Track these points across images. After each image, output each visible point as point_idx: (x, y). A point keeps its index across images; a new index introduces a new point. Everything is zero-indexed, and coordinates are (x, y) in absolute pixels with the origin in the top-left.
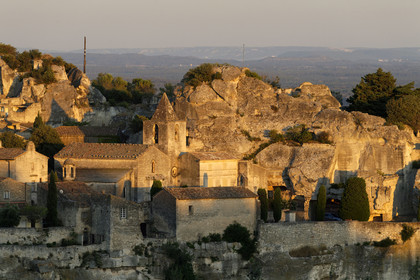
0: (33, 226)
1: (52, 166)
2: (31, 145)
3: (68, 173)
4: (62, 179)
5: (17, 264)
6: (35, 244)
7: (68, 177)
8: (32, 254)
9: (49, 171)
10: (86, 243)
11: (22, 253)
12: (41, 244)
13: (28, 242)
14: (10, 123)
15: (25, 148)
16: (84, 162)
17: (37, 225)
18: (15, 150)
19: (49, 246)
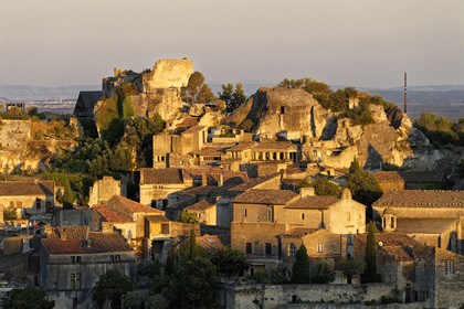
0: (349, 282)
1: (370, 215)
2: (347, 193)
3: (389, 223)
4: (381, 229)
6: (351, 302)
7: (388, 228)
9: (367, 222)
10: (408, 301)
12: (358, 302)
13: (344, 300)
14: (323, 169)
15: (340, 197)
16: (405, 211)
17: (354, 281)
18: (329, 199)
19: (367, 304)
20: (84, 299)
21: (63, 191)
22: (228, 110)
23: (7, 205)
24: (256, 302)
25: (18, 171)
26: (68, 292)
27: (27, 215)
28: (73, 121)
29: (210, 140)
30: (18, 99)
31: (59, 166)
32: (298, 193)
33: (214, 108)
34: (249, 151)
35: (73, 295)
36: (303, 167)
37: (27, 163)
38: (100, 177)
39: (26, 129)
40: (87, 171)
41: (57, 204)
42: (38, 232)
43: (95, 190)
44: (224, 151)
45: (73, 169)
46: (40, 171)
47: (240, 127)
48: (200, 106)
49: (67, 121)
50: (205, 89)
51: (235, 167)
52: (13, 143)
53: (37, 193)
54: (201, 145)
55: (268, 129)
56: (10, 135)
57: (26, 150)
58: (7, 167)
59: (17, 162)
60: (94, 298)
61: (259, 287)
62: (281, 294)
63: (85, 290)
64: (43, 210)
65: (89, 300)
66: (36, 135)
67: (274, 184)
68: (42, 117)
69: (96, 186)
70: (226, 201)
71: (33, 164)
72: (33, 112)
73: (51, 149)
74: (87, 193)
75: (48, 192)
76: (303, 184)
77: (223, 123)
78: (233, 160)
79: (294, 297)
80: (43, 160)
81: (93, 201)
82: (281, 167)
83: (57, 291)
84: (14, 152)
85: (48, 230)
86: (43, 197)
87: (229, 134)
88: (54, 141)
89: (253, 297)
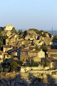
0: (42, 66)
1: (46, 54)
2: (41, 50)
4: (48, 56)
5: (39, 74)
6: (42, 70)
7: (49, 56)
8: (42, 72)
10: (52, 70)
11: (40, 72)
12: (43, 70)
14: (37, 45)
16: (52, 53)
18: (38, 51)
19: (45, 70)
22: (19, 34)
24: (25, 70)
29: (16, 40)
32: (32, 50)
33: (17, 34)
34: (23, 42)
36: (33, 45)
44: (19, 42)
47: (22, 37)
48: (14, 34)
50: (15, 30)
51: (21, 45)
54: (14, 41)
55: (27, 38)
61: (25, 67)
62: (29, 68)
67: (28, 48)
70: (19, 51)
76: (33, 48)
77: (19, 37)
78: (20, 44)
79: (32, 69)
82: (29, 45)
87: (20, 39)
89: (24, 69)
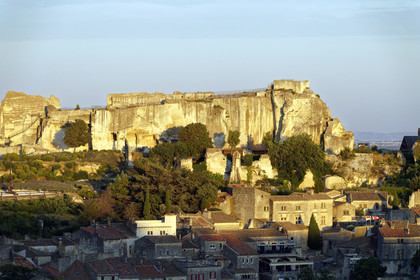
20: (405, 265)
21: (392, 199)
23: (358, 206)
25: (364, 185)
26: (395, 261)
27: (370, 213)
28: (399, 155)
30: (365, 141)
31: (391, 182)
35: (398, 263)
37: (370, 181)
38: (416, 190)
39: (370, 159)
40: (408, 186)
41: (389, 206)
42: (377, 223)
43: (413, 198)
45: (399, 184)
46: (378, 186)
49: (396, 155)
52: (362, 168)
53: (377, 199)
56: (360, 163)
57: (370, 173)
58: (358, 183)
59: (365, 180)
60: (412, 265)
63: (406, 260)
64: (380, 210)
65: (408, 266)
66: (376, 163)
68: (380, 152)
69: (413, 195)
71: (374, 181)
72: (374, 149)
73: (386, 172)
74: (407, 200)
75: (383, 199)
80: (380, 179)
81: (412, 204)
83: (388, 260)
84: (363, 173)
85: (383, 223)
86: (380, 202)
88: (387, 167)
